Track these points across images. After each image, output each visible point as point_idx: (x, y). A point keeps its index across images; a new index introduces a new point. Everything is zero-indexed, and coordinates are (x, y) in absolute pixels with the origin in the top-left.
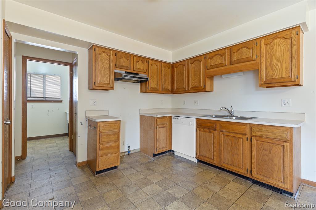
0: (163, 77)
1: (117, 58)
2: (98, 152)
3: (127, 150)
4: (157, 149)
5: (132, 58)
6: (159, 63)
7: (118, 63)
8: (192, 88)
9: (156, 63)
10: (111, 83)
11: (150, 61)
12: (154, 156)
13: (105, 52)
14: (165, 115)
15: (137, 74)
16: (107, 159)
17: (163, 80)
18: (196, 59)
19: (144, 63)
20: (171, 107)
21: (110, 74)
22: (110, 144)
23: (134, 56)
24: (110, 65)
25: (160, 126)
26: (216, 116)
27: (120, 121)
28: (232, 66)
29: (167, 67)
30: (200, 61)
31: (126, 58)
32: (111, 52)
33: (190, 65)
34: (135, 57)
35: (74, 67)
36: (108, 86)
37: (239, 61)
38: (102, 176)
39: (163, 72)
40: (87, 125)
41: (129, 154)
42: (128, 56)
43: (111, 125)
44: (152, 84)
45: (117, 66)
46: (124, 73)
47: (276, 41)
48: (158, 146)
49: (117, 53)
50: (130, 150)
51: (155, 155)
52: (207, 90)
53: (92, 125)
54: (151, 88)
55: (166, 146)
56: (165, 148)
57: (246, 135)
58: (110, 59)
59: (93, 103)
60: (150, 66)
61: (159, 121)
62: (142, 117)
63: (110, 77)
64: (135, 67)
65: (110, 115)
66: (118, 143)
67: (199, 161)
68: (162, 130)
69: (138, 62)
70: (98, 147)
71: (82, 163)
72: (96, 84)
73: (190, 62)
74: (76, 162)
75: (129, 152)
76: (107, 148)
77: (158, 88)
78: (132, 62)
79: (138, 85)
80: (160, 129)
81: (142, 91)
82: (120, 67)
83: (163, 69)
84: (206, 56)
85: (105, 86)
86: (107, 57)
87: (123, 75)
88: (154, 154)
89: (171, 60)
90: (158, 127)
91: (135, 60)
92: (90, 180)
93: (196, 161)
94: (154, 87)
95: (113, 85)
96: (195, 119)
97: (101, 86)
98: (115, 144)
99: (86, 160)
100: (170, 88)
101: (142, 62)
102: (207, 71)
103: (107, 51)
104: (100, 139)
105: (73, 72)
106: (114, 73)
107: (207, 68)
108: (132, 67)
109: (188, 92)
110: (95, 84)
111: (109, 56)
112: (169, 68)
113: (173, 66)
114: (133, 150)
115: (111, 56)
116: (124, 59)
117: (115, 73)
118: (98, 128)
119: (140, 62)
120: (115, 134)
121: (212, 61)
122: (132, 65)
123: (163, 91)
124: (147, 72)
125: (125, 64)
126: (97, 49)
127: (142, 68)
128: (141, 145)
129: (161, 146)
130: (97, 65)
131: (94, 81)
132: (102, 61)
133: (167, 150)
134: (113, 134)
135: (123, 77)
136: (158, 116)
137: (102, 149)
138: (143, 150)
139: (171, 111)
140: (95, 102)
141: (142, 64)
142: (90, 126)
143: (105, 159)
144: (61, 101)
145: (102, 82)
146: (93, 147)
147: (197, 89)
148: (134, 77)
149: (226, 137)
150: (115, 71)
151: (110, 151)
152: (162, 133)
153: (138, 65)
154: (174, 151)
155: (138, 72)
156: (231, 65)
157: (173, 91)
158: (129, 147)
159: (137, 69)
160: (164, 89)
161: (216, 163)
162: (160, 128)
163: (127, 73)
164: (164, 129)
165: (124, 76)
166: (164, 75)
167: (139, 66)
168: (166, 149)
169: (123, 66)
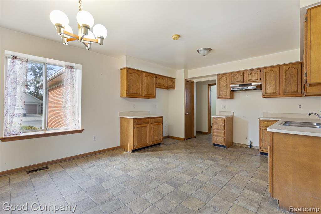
1: (232, 77)
3: (249, 145)
5: (245, 73)
10: (228, 94)
11: (264, 70)
12: (260, 154)
17: (285, 83)
24: (227, 83)
29: (292, 68)
31: (239, 75)
32: (228, 75)
36: (226, 96)
39: (285, 74)
41: (250, 148)
42: (241, 73)
45: (232, 82)
49: (232, 74)
54: (267, 93)
60: (265, 73)
61: (263, 124)
63: (227, 91)
64: (247, 79)
66: (223, 131)
69: (250, 75)
72: (219, 96)
76: (217, 132)
77: (277, 93)
78: (245, 76)
86: (225, 79)
90: (261, 128)
100: (299, 90)
103: (225, 75)
106: (230, 88)
108: (245, 81)
112: (296, 68)
119: (253, 74)
124: (261, 79)
126: (219, 76)
127: (255, 78)
130: (219, 86)
132: (222, 82)
137: (214, 132)
140: (225, 106)
145: (222, 94)
151: (219, 135)
155: (251, 83)
160: (288, 92)
162: (264, 130)
163: (240, 85)
169: (237, 81)
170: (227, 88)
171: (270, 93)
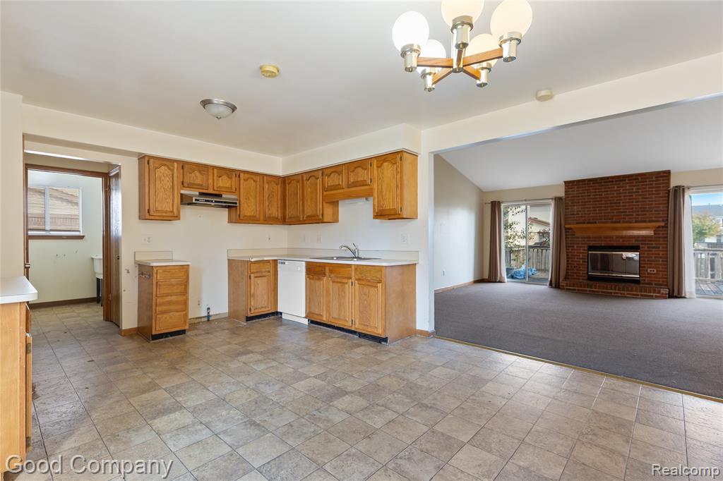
0: (266, 198)
1: (185, 173)
2: (154, 308)
3: (206, 314)
4: (252, 309)
5: (211, 171)
6: (258, 178)
7: (187, 180)
8: (308, 217)
9: (254, 177)
10: (175, 210)
11: (242, 175)
12: (247, 321)
13: (165, 165)
14: (266, 259)
15: (220, 196)
16: (168, 318)
17: (267, 203)
18: (311, 174)
19: (231, 178)
20: (287, 247)
21: (173, 197)
22: (173, 298)
23: (214, 167)
24: (173, 183)
25: (256, 275)
26: (338, 258)
27: (188, 265)
28: (351, 189)
29: (273, 183)
30: (317, 178)
31: (200, 172)
32: (176, 164)
33: (305, 182)
34: (215, 170)
35: (113, 180)
36: (171, 214)
37: (356, 184)
38: (160, 342)
39: (266, 189)
40: (137, 272)
41: (208, 320)
42: (203, 168)
43: (174, 271)
44: (248, 209)
45: (185, 185)
46: (195, 196)
47: (385, 164)
48: (252, 304)
49: (183, 165)
50: (210, 314)
51: (249, 319)
52: (325, 221)
53: (145, 271)
54: (246, 216)
55: (268, 304)
56: (265, 307)
57: (350, 278)
58: (173, 175)
59: (147, 239)
60: (242, 181)
61: (254, 268)
62: (231, 262)
63: (173, 201)
64: (215, 184)
65: (175, 258)
66: (184, 297)
67: (312, 322)
68: (259, 281)
69: (220, 177)
70: (154, 301)
71: (130, 330)
72: (152, 213)
73: (305, 178)
74: (121, 330)
75: (209, 316)
76: (169, 303)
77: (258, 216)
78: (211, 177)
79: (225, 212)
80: (256, 279)
81: (230, 221)
82: (190, 186)
83: (266, 186)
84: (324, 171)
85: (164, 214)
86: (168, 172)
87: (194, 198)
88: (247, 317)
89: (280, 172)
90: (252, 275)
91: (215, 175)
92: (143, 346)
93: (306, 322)
94: (249, 214)
95: (179, 212)
96: (304, 263)
97: (159, 214)
98: (181, 298)
99: (136, 326)
100: (280, 216)
101: (229, 177)
102: (325, 193)
103: (168, 163)
104: (158, 290)
105: (110, 188)
106: (179, 195)
107: (324, 189)
108: (211, 186)
109: (303, 222)
110: (149, 212)
111: (173, 170)
112: (277, 184)
113: (284, 181)
114: (217, 315)
115: (175, 170)
116: (198, 174)
117: (182, 195)
118: (155, 276)
119: (225, 177)
120: (180, 285)
121: (329, 179)
122: (211, 181)
123: (269, 220)
124: (237, 190)
125: (199, 181)
126: (151, 161)
127: (228, 185)
128: (229, 307)
129: (260, 304)
130: (152, 186)
131: (147, 208)
132: (160, 178)
133: (270, 312)
134: (177, 284)
135: (194, 201)
136: (253, 260)
137: (160, 305)
138: (232, 315)
139: (286, 253)
140: (149, 238)
141: (228, 179)
142: (141, 273)
143: (166, 318)
144: (81, 237)
145: (160, 209)
146: (146, 305)
147: (313, 218)
148: (212, 201)
149: (334, 284)
150: (182, 192)
151: (172, 307)
152: (260, 286)
153: (220, 182)
154: (281, 313)
155: (221, 193)
156: (349, 188)
157: (284, 220)
158: (209, 309)
159: (219, 187)
160: (269, 217)
161: (325, 319)
162: (256, 277)
163: (202, 194)
164: (265, 280)
165: (196, 200)
166: (269, 196)
167: (223, 182)
168: (267, 309)
169: (194, 184)
170: (173, 195)
171: (250, 216)
